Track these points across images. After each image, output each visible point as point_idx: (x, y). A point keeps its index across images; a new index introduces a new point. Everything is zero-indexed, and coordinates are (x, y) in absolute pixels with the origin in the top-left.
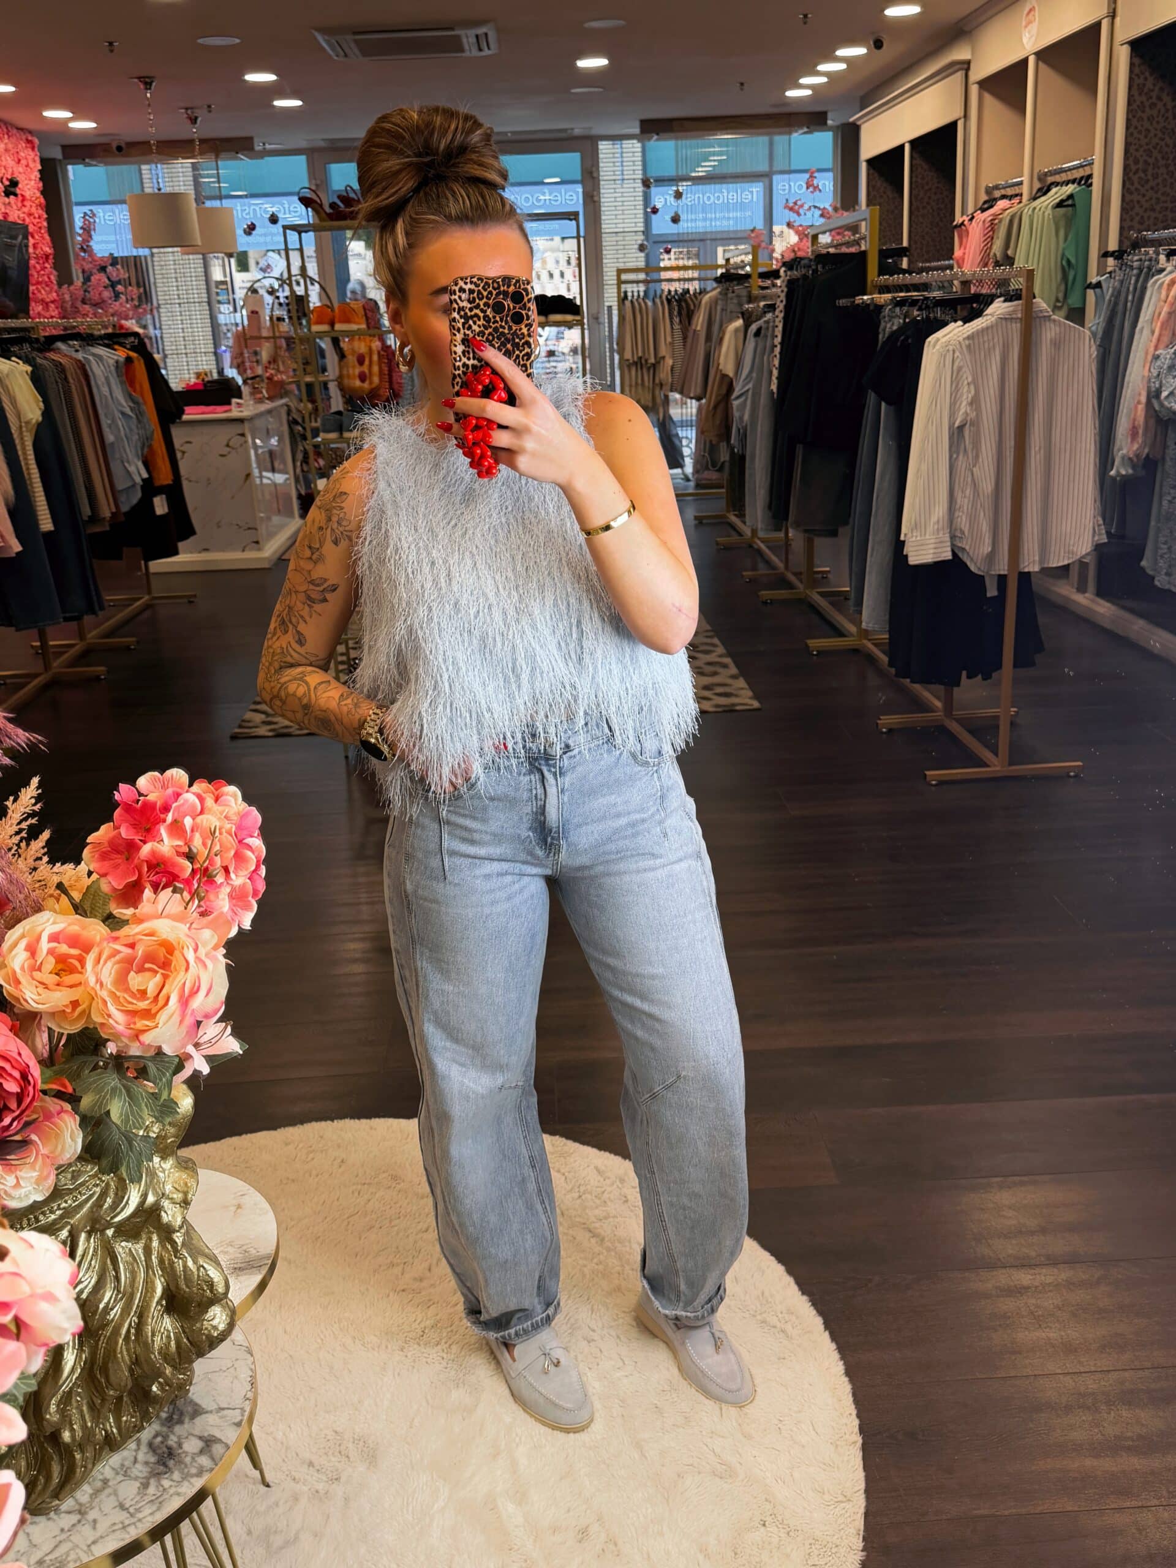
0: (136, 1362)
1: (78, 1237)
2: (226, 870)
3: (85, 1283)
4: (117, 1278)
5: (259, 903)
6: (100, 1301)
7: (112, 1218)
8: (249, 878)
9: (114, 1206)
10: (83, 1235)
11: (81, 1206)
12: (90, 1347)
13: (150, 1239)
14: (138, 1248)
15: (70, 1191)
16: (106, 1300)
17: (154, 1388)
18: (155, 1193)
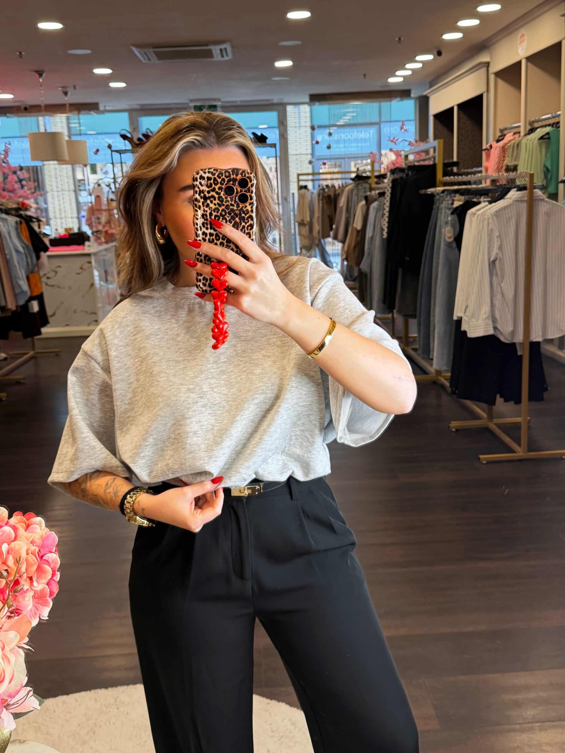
2: (31, 579)
5: (55, 601)
8: (47, 584)
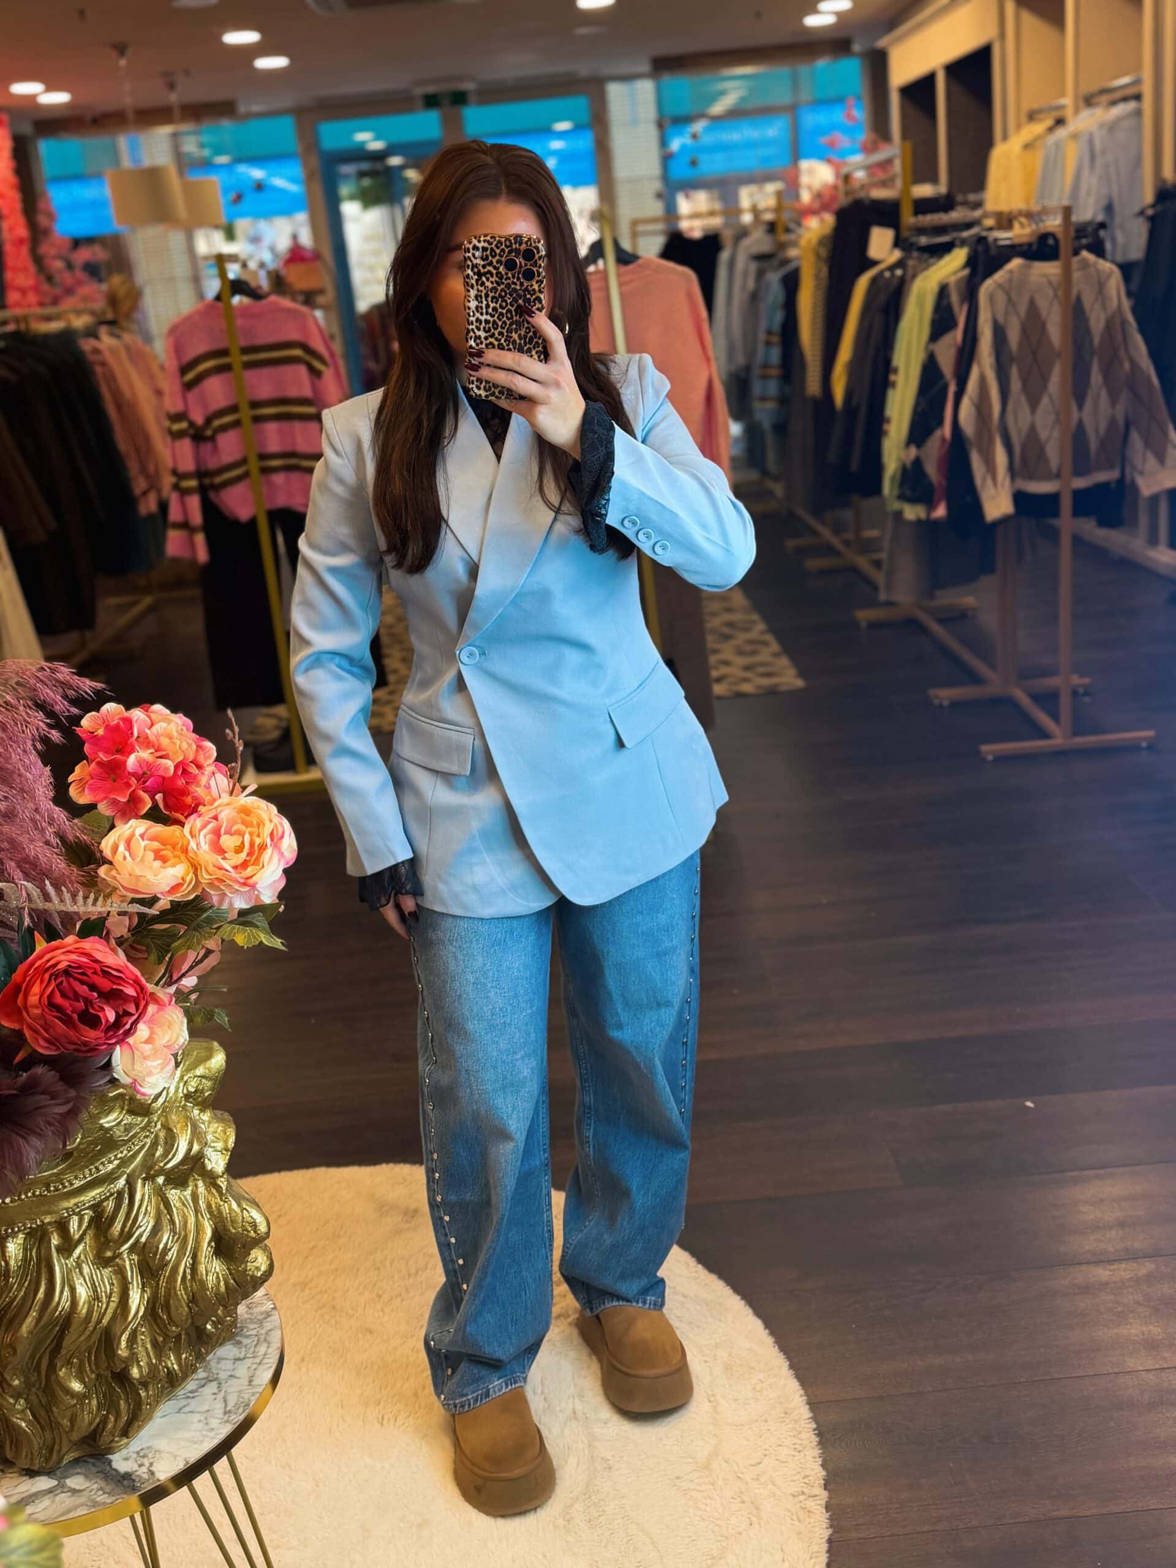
0: (193, 1299)
1: (136, 1183)
3: (143, 1228)
4: (172, 1222)
6: (160, 1243)
7: (165, 1164)
9: (166, 1154)
10: (140, 1182)
11: (134, 1156)
12: (152, 1287)
13: (196, 1186)
14: (188, 1192)
15: (126, 1142)
16: (164, 1241)
17: (209, 1327)
18: (200, 1142)
